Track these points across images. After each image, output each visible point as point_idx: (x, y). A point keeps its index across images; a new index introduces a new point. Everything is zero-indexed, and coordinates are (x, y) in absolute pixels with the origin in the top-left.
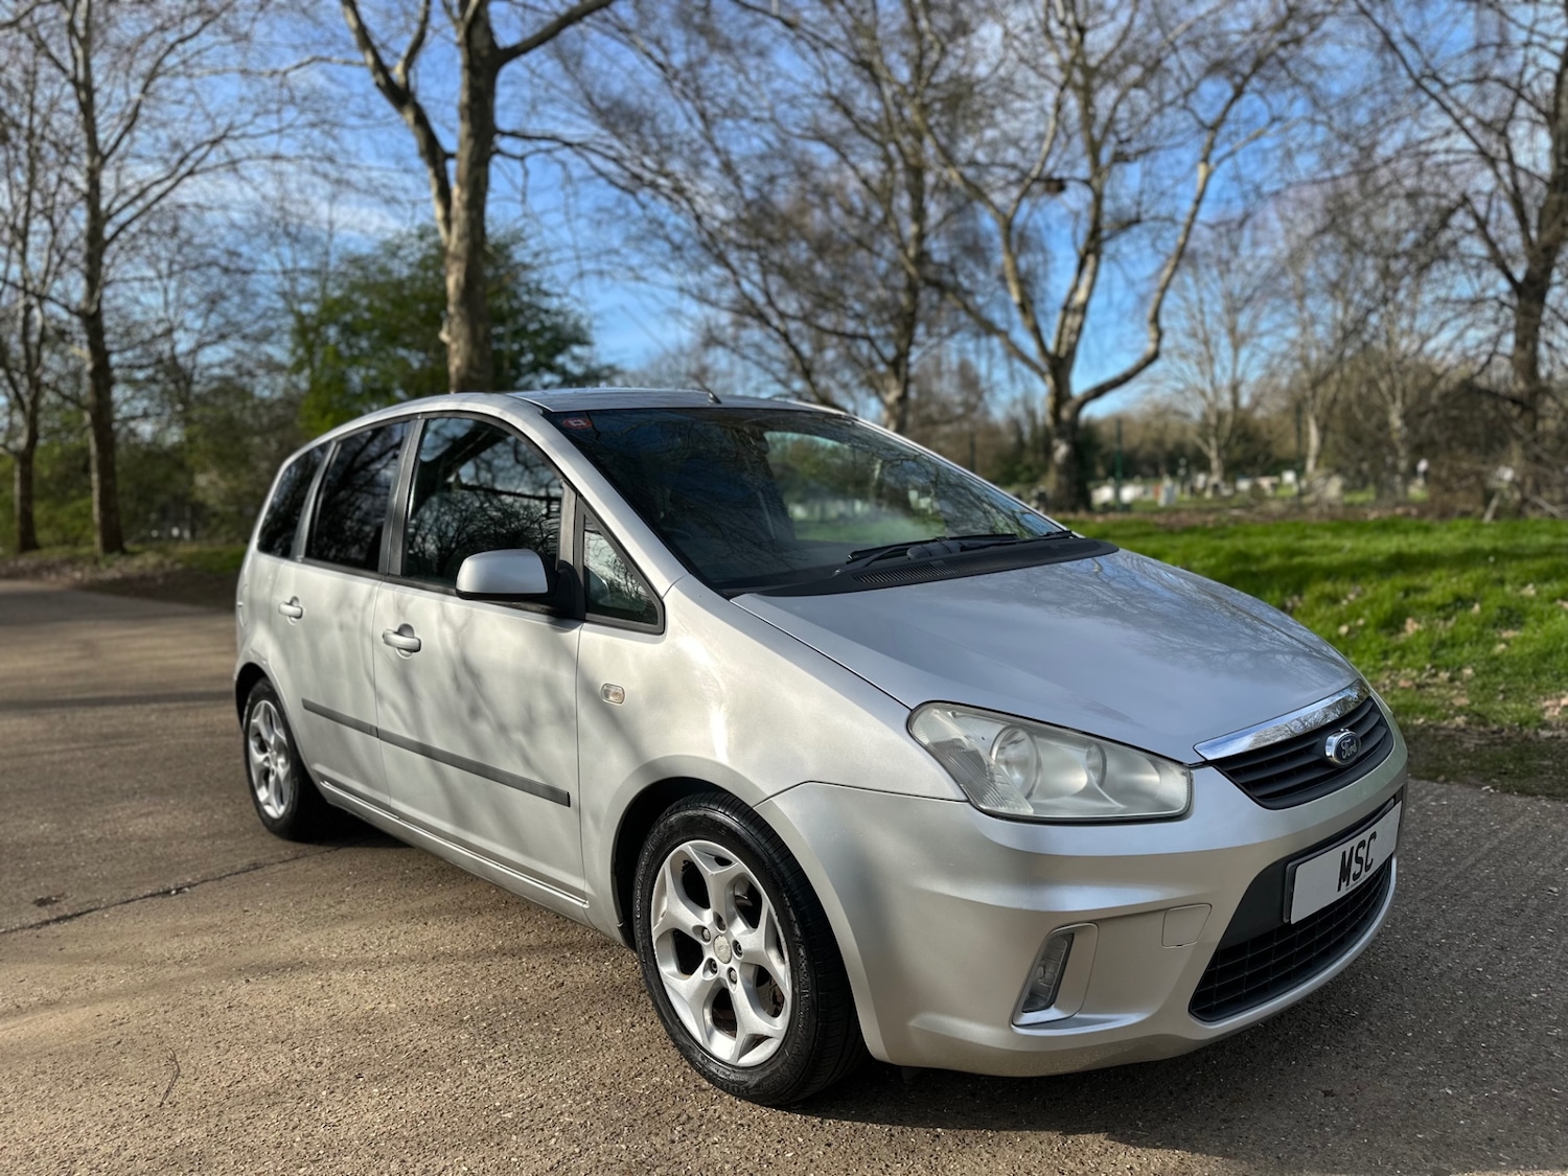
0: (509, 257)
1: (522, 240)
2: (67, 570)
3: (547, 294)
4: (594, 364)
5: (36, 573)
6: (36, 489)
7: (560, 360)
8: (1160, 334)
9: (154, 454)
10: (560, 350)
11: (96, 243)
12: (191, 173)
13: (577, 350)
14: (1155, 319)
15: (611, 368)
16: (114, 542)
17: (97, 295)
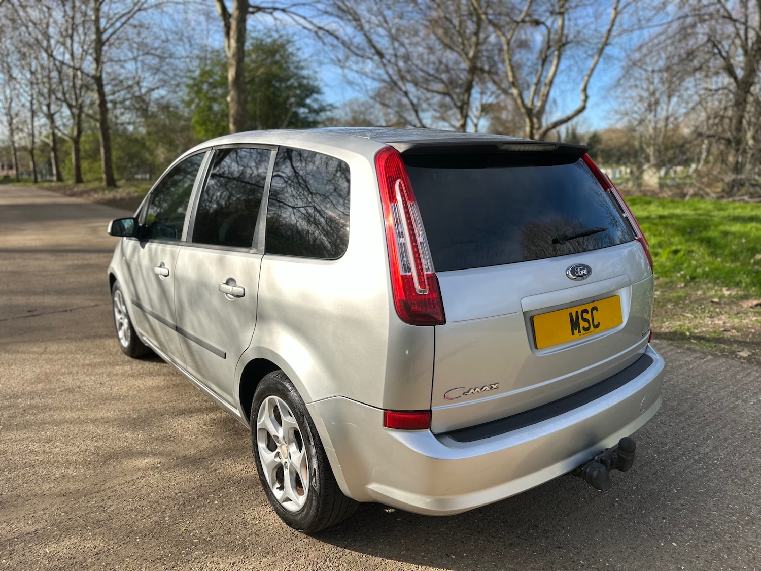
0: (286, 50)
1: (292, 42)
2: (92, 193)
3: (302, 68)
4: (324, 104)
5: (81, 194)
6: (82, 154)
7: (308, 101)
8: (587, 97)
9: (133, 140)
10: (308, 96)
11: (100, 43)
12: (139, 10)
13: (315, 96)
14: (585, 90)
15: (331, 105)
16: (111, 183)
17: (100, 68)
